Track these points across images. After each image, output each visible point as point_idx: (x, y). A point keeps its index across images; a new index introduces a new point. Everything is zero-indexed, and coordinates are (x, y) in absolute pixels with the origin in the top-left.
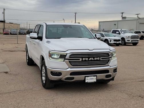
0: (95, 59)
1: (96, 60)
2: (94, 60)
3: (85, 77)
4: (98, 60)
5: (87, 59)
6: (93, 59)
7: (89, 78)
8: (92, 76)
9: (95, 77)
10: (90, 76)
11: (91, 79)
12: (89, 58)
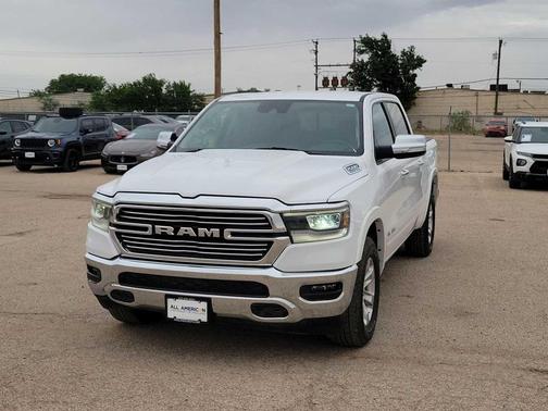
0: (202, 231)
1: (206, 239)
2: (197, 238)
3: (167, 296)
4: (212, 239)
5: (170, 230)
6: (191, 231)
7: (180, 303)
8: (189, 297)
9: (204, 305)
10: (184, 297)
11: (188, 309)
12: (177, 227)
